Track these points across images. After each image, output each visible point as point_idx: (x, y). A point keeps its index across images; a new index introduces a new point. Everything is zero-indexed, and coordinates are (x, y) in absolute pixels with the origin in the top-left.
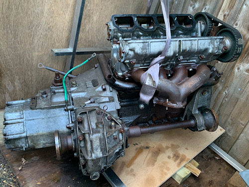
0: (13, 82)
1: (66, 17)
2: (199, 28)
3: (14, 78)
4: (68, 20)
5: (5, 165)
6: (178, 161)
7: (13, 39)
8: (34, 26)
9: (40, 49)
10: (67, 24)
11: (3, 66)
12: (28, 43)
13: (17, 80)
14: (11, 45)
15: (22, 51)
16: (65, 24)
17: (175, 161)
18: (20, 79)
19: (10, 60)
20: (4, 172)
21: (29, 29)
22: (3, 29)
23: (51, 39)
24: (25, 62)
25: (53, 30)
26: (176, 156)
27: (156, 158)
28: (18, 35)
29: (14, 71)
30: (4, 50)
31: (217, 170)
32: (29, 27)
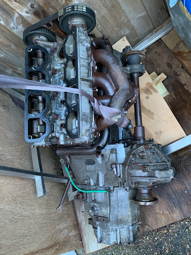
0: (61, 231)
1: (2, 182)
2: (44, 43)
3: (58, 230)
4: (5, 180)
5: (141, 238)
6: (152, 91)
7: (27, 237)
8: (14, 218)
9: (33, 208)
10: (8, 181)
11: (50, 243)
12: (29, 221)
13: (59, 227)
14: (32, 238)
15: (36, 226)
16: (8, 183)
17: (151, 93)
18: (58, 224)
19: (45, 237)
20: (148, 238)
21: (17, 222)
22: (19, 251)
23: (24, 197)
24: (45, 221)
25: (15, 196)
26: (147, 91)
27: (147, 110)
28: (24, 233)
29: (53, 231)
30: (37, 245)
31: (157, 55)
32: (15, 222)
